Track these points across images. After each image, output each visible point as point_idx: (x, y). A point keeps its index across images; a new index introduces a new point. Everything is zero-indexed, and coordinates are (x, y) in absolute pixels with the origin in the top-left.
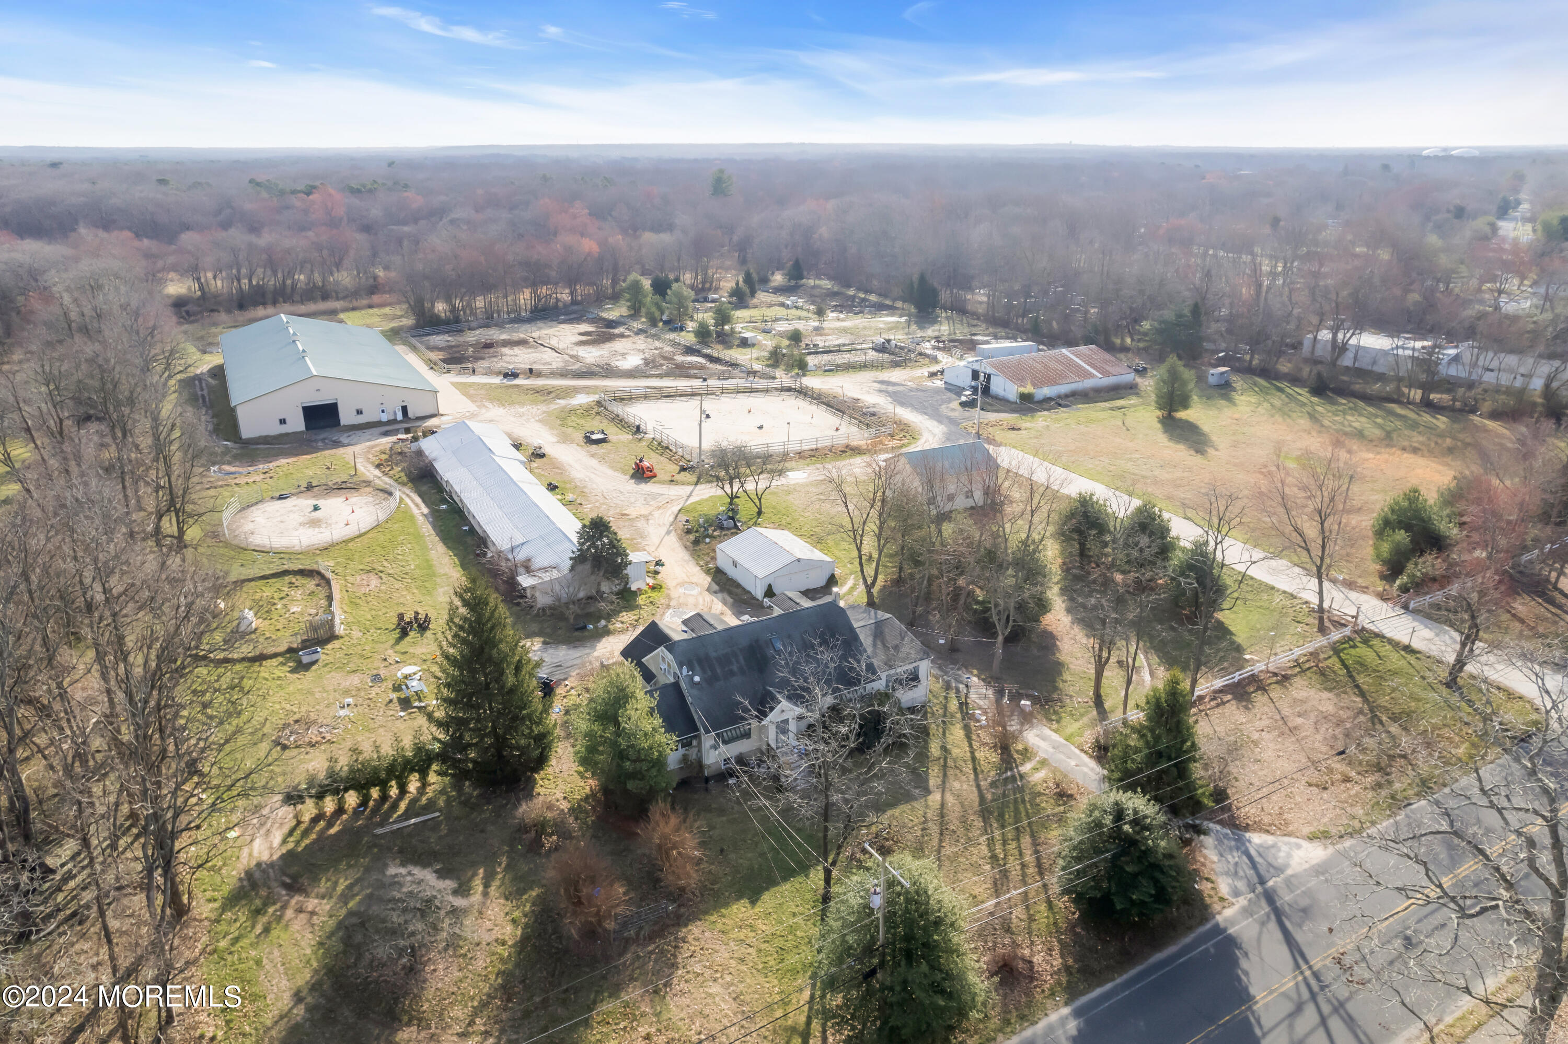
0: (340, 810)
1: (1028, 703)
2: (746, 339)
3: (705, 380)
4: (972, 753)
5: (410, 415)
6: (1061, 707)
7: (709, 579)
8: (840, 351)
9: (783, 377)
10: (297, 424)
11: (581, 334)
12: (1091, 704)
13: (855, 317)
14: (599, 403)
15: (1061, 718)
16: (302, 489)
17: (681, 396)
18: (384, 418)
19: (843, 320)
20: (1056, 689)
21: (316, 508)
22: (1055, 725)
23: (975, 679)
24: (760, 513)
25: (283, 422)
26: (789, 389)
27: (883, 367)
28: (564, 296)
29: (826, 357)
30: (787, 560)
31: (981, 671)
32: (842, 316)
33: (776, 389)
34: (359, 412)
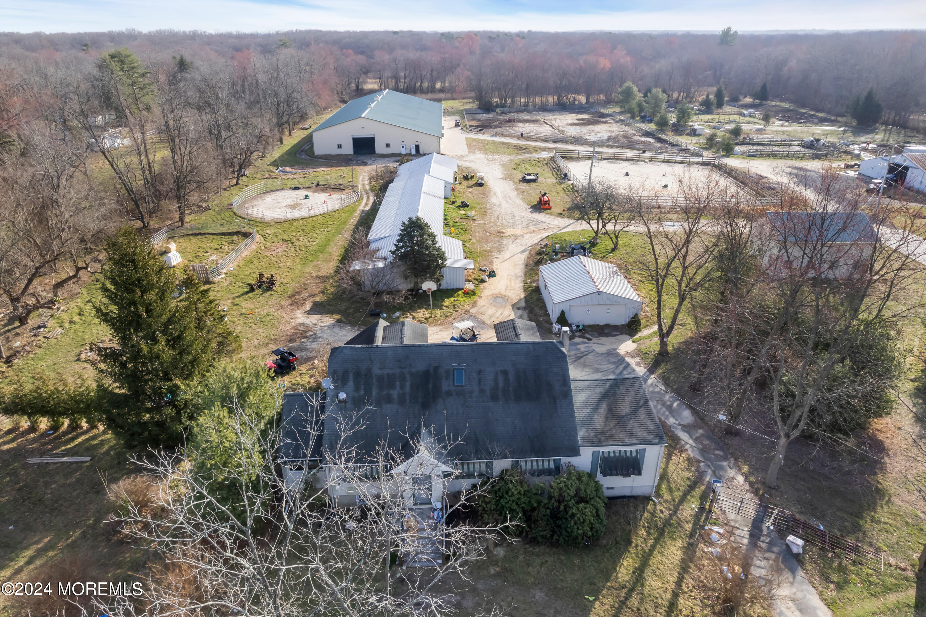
0: (33, 429)
1: (800, 542)
2: (695, 130)
3: (644, 151)
4: (675, 595)
5: (421, 152)
6: (854, 563)
7: (523, 295)
8: (770, 145)
9: (708, 156)
10: (348, 149)
11: (578, 120)
12: (911, 575)
13: (797, 125)
14: (553, 159)
15: (846, 582)
16: (313, 185)
17: (617, 159)
18: (404, 152)
19: (786, 126)
20: (857, 528)
21: (307, 197)
22: (832, 593)
23: (741, 479)
24: (613, 250)
25: (340, 146)
26: (708, 164)
27: (802, 158)
28: (582, 99)
29: (755, 148)
30: (589, 289)
31: (754, 469)
32: (787, 124)
33: (698, 163)
34: (388, 145)
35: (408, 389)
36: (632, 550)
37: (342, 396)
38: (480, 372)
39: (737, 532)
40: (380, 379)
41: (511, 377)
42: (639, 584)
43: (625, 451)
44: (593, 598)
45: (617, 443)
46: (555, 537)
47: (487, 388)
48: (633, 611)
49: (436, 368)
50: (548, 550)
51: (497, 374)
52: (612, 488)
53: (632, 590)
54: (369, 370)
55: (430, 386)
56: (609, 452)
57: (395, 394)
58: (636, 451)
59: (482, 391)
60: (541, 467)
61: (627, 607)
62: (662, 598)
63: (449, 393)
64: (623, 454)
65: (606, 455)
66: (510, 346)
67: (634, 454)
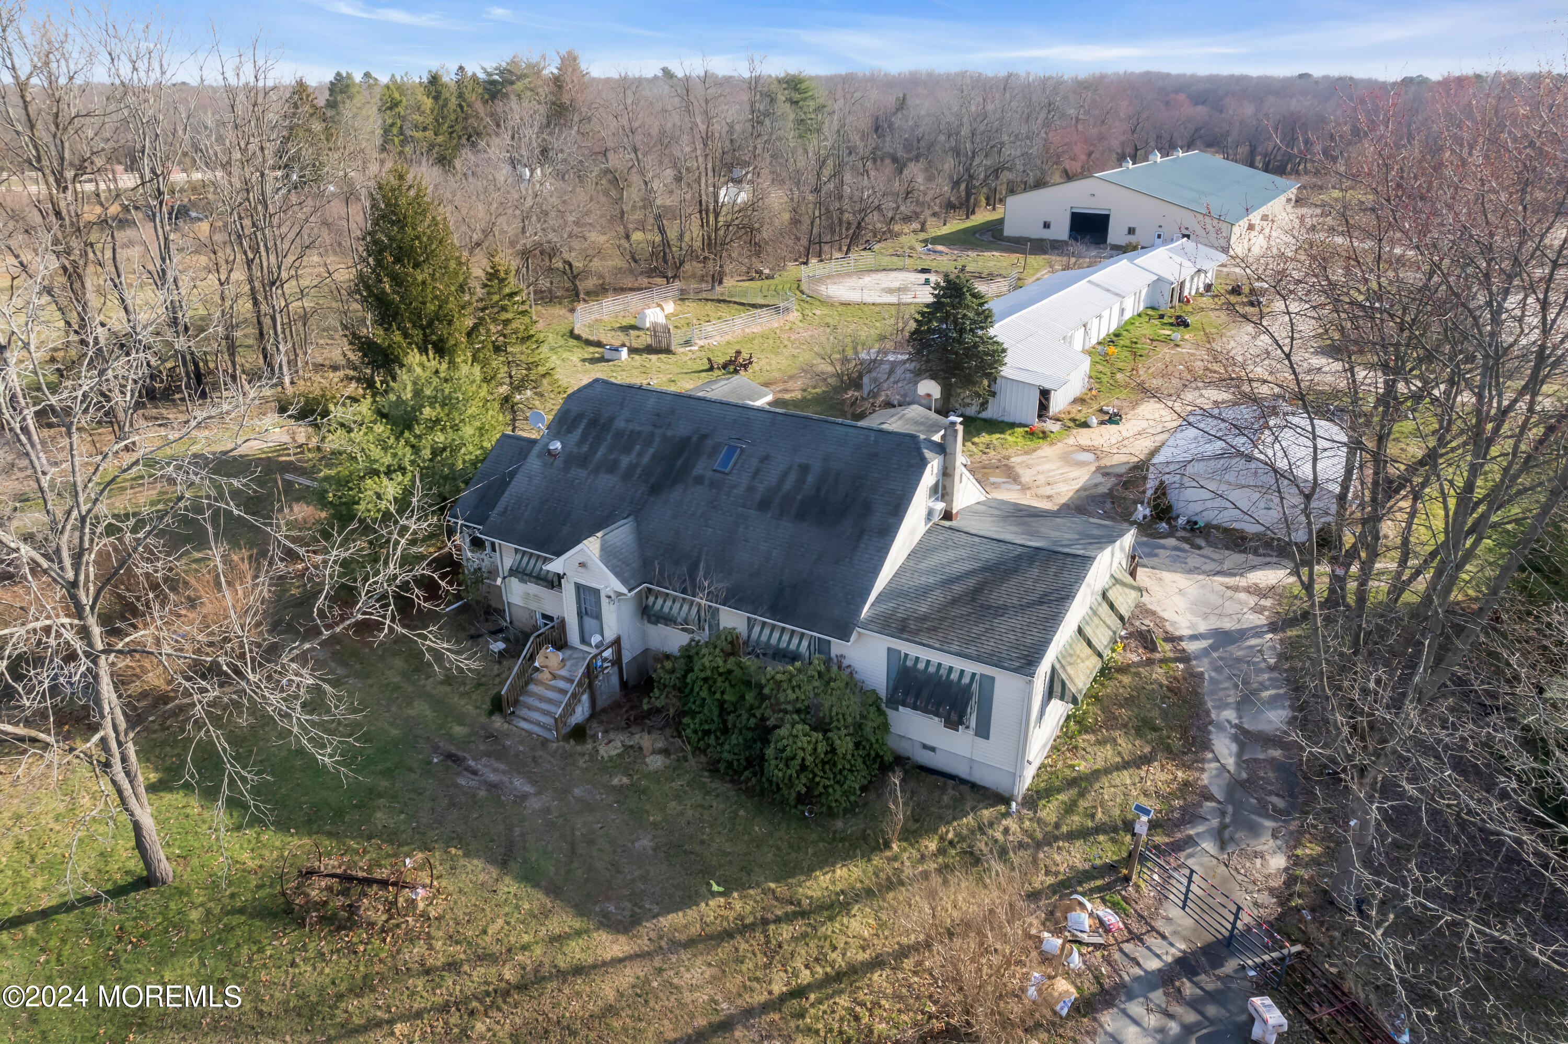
1: (1275, 1018)
10: (1061, 230)
21: (926, 282)
25: (1047, 225)
34: (1131, 231)
35: (646, 459)
36: (877, 861)
37: (557, 445)
38: (766, 458)
39: (1152, 941)
40: (619, 434)
41: (810, 478)
42: (826, 913)
43: (951, 668)
44: (721, 889)
45: (931, 642)
46: (747, 773)
47: (761, 487)
48: (768, 942)
49: (704, 437)
50: (732, 793)
51: (790, 468)
52: (933, 749)
53: (803, 914)
54: (612, 419)
55: (679, 463)
56: (917, 658)
57: (625, 461)
58: (974, 675)
59: (751, 489)
60: (783, 645)
61: (765, 931)
62: (844, 955)
63: (699, 480)
64: (943, 672)
65: (909, 663)
66: (838, 428)
67: (966, 680)
